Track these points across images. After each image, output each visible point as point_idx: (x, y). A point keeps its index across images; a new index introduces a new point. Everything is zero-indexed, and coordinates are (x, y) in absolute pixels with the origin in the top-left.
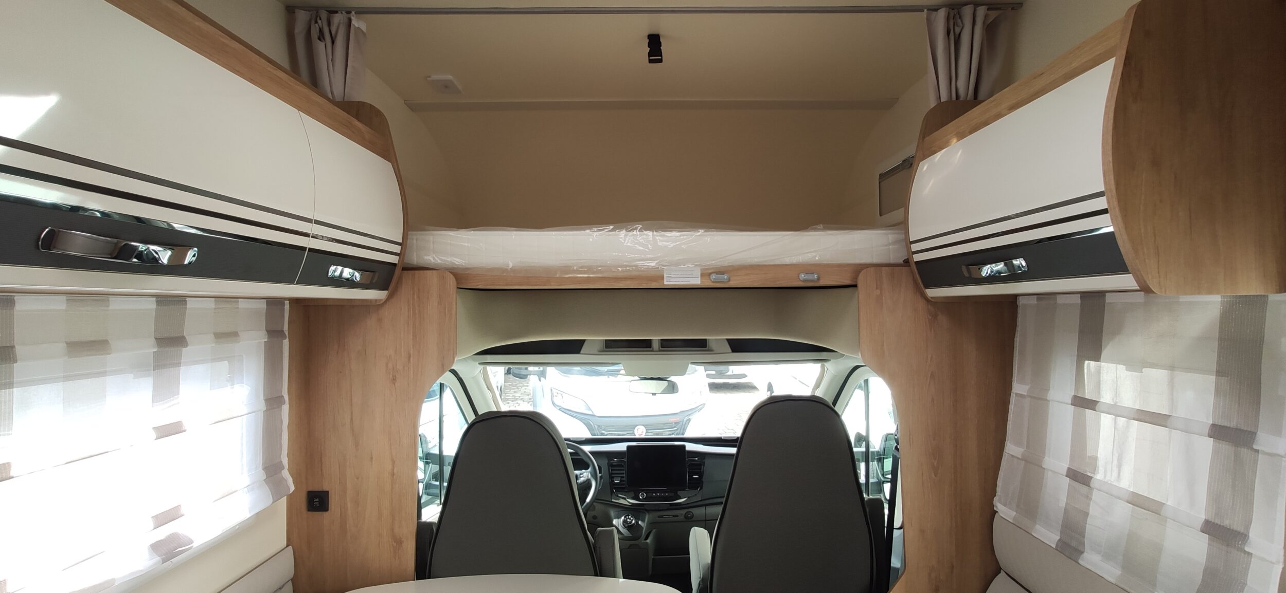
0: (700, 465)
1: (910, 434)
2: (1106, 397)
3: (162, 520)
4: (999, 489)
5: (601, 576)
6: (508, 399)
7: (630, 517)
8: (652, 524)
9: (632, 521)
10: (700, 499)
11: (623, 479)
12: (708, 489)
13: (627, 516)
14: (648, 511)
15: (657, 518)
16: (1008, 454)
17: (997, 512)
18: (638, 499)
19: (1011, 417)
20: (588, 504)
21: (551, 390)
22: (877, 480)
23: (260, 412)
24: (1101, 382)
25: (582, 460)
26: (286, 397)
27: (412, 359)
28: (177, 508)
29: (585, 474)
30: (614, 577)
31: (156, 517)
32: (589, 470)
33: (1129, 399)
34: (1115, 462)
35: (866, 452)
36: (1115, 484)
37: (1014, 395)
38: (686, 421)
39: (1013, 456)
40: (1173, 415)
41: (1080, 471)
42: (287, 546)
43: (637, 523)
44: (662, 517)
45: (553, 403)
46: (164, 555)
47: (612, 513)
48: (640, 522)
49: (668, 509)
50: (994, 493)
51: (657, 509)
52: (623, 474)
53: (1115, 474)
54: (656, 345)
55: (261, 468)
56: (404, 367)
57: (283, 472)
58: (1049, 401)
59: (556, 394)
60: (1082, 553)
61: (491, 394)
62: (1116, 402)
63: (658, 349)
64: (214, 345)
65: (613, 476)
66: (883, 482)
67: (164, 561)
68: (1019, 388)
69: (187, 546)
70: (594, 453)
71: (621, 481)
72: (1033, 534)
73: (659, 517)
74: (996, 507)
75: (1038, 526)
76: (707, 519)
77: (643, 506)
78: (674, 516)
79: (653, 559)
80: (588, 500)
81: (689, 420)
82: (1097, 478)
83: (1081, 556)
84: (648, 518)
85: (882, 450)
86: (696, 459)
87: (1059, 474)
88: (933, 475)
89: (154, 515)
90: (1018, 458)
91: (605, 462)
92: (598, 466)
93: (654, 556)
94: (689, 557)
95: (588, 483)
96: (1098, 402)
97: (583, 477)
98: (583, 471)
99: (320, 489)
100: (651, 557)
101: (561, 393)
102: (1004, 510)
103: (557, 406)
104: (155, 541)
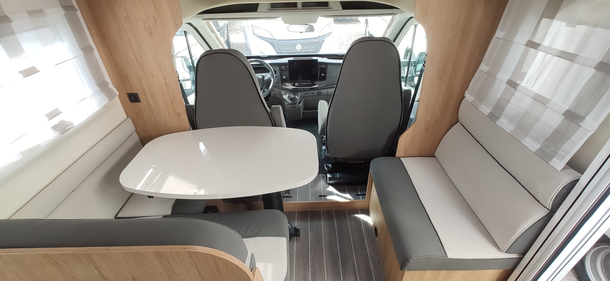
0: (325, 69)
1: (432, 60)
2: (546, 43)
3: (52, 115)
4: (469, 87)
5: (275, 126)
6: (232, 30)
7: (291, 94)
8: (302, 97)
9: (292, 96)
10: (325, 86)
11: (287, 77)
12: (328, 81)
13: (290, 94)
14: (300, 91)
15: (304, 95)
16: (480, 69)
17: (465, 97)
18: (295, 86)
19: (489, 50)
20: (270, 89)
21: (252, 26)
22: (412, 76)
23: (81, 56)
24: (548, 33)
25: (265, 67)
26: (94, 46)
27: (157, 21)
28: (57, 109)
29: (268, 75)
30: (282, 127)
31: (47, 115)
32: (270, 73)
33: (559, 45)
34: (535, 78)
35: (409, 62)
36: (530, 89)
37: (495, 38)
38: (322, 41)
39: (482, 71)
40: (580, 55)
41: (514, 81)
42: (128, 118)
43: (295, 97)
44: (307, 94)
45: (254, 33)
46: (61, 131)
47: (283, 92)
48: (296, 97)
49: (309, 90)
50: (467, 89)
51: (304, 90)
52: (287, 74)
53: (532, 84)
54: (299, 6)
55: (95, 85)
56: (154, 26)
57: (109, 85)
58: (513, 42)
59: (255, 29)
60: (499, 119)
61: (214, 34)
62: (551, 45)
63: (301, 8)
64: (30, 19)
65: (282, 75)
66: (415, 76)
67: (62, 134)
68: (499, 34)
69: (70, 126)
70: (271, 64)
71: (286, 77)
72: (479, 109)
73: (305, 94)
74: (466, 95)
75: (482, 105)
76: (328, 94)
77: (297, 89)
78: (312, 93)
79: (303, 112)
80: (270, 87)
81: (324, 41)
82: (522, 85)
83: (498, 120)
84: (300, 94)
85: (417, 61)
86: (323, 66)
87: (503, 81)
88: (439, 80)
89: (46, 114)
90: (485, 72)
91: (277, 69)
92: (274, 70)
93: (303, 111)
94: (318, 111)
95: (270, 79)
96: (541, 44)
97: (267, 77)
98: (267, 73)
99: (133, 92)
100: (302, 111)
101: (257, 28)
102: (469, 96)
103: (256, 34)
104: (53, 125)
